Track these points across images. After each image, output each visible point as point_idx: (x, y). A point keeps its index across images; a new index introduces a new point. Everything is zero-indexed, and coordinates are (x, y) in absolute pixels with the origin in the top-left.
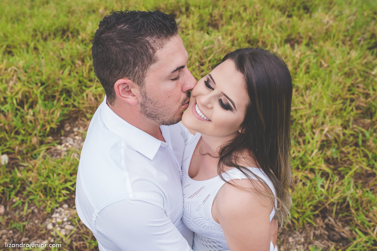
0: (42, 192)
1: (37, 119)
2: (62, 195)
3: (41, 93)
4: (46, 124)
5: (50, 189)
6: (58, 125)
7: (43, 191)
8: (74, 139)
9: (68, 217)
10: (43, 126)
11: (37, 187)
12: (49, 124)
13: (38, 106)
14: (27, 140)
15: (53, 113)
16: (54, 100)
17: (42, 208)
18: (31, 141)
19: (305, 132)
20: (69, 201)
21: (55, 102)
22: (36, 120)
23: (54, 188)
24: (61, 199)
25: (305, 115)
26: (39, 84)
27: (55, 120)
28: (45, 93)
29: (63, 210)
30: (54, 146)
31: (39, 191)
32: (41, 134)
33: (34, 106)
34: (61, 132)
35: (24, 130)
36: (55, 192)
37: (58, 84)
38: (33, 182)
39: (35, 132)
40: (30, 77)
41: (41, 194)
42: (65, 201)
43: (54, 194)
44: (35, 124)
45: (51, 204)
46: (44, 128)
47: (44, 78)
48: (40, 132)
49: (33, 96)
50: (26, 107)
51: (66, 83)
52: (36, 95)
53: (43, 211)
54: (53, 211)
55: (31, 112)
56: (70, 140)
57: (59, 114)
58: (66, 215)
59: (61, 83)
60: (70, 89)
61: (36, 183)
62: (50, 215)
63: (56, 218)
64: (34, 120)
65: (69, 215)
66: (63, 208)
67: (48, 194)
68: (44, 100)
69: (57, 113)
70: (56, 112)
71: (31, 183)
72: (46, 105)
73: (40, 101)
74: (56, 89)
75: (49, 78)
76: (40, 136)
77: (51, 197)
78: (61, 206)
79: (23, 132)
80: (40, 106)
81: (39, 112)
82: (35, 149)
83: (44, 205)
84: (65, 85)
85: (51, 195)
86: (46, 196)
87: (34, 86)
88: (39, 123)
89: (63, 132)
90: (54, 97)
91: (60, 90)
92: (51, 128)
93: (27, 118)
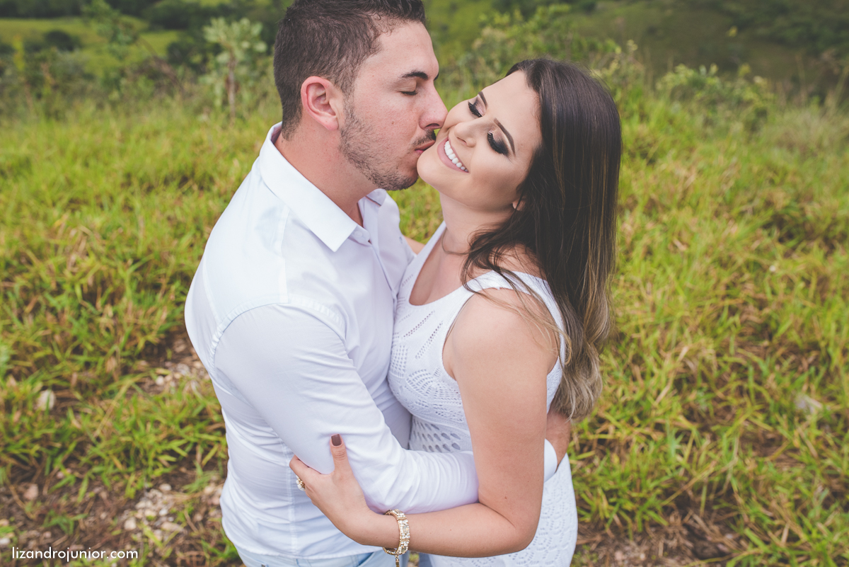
0: (119, 457)
1: (121, 325)
2: (160, 465)
3: (133, 278)
4: (138, 335)
5: (137, 451)
6: (160, 339)
7: (123, 455)
8: (191, 367)
9: (169, 508)
10: (131, 338)
11: (110, 447)
12: (144, 333)
13: (125, 300)
14: (96, 363)
15: (154, 314)
16: (156, 294)
17: (116, 489)
18: (104, 365)
19: (645, 356)
20: (173, 479)
21: (159, 296)
22: (118, 326)
23: (145, 451)
24: (158, 473)
25: (644, 326)
26: (130, 261)
27: (156, 327)
28: (140, 278)
29: (159, 495)
30: (150, 378)
31: (114, 454)
32: (126, 353)
33: (116, 300)
34: (166, 353)
35: (93, 344)
36: (147, 459)
37: (167, 264)
38: (103, 437)
39: (115, 348)
40: (113, 248)
41: (117, 461)
42: (166, 478)
43: (144, 462)
44: (116, 334)
45: (136, 481)
46: (133, 343)
47: (141, 250)
48: (124, 349)
49: (117, 283)
50: (100, 302)
51: (182, 261)
52: (123, 280)
53: (118, 495)
54: (139, 495)
55: (109, 310)
56: (182, 369)
57: (165, 316)
58: (166, 504)
59: (173, 260)
60: (190, 274)
61: (108, 438)
62: (132, 504)
63: (144, 509)
64: (115, 327)
65: (171, 504)
66: (161, 491)
67: (132, 462)
68: (138, 291)
69: (161, 316)
70: (159, 313)
71: (98, 439)
72: (140, 301)
73: (129, 292)
74: (162, 271)
75: (150, 251)
76: (124, 357)
77: (137, 470)
78: (156, 486)
79: (90, 348)
80: (128, 301)
81: (126, 311)
82: (111, 380)
83: (121, 484)
84: (181, 265)
85: (138, 465)
86: (128, 466)
87: (120, 264)
88: (123, 332)
89: (169, 354)
90: (156, 287)
91: (170, 273)
92: (148, 344)
93: (99, 324)
